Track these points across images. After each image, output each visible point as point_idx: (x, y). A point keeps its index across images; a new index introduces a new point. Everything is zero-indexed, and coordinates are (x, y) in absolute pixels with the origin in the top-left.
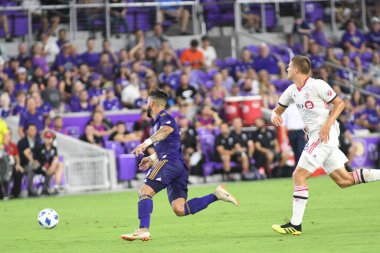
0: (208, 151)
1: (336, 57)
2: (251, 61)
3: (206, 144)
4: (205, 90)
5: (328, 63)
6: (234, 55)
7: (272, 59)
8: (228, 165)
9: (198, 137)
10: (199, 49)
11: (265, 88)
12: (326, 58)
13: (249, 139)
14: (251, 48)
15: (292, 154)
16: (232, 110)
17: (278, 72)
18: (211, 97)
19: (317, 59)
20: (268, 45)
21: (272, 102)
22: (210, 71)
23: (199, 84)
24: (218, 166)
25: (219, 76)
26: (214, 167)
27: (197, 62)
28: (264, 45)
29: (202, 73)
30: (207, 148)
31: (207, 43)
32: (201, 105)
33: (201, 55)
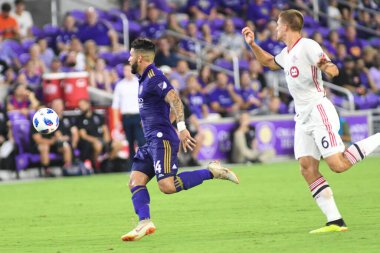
0: (22, 140)
1: (180, 25)
2: (75, 30)
3: (20, 131)
4: (19, 65)
5: (169, 32)
6: (54, 23)
7: (100, 28)
8: (46, 157)
9: (9, 123)
10: (12, 14)
11: (92, 63)
12: (168, 26)
13: (72, 125)
14: (76, 14)
15: (125, 143)
16: (52, 89)
17: (108, 43)
18: (26, 73)
19: (157, 27)
20: (97, 9)
21: (100, 80)
22: (24, 41)
23: (11, 57)
24: (34, 159)
25: (36, 48)
26: (29, 160)
27: (8, 30)
28: (91, 10)
29: (15, 44)
30: (20, 135)
31: (22, 7)
32: (14, 83)
33: (14, 22)
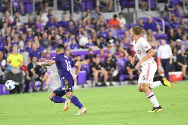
0: (122, 69)
1: (185, 23)
2: (143, 25)
3: (121, 66)
4: (120, 39)
5: (181, 26)
6: (135, 22)
7: (153, 24)
8: (131, 76)
9: (117, 63)
10: (118, 19)
11: (150, 38)
12: (181, 23)
14: (144, 19)
15: (163, 70)
17: (156, 30)
18: (124, 43)
19: (176, 24)
20: (152, 17)
21: (153, 45)
22: (123, 30)
23: (117, 37)
24: (127, 77)
25: (127, 32)
26: (125, 77)
27: (116, 25)
28: (149, 17)
29: (119, 31)
30: (121, 68)
31: (122, 16)
32: (118, 46)
33: (118, 22)
